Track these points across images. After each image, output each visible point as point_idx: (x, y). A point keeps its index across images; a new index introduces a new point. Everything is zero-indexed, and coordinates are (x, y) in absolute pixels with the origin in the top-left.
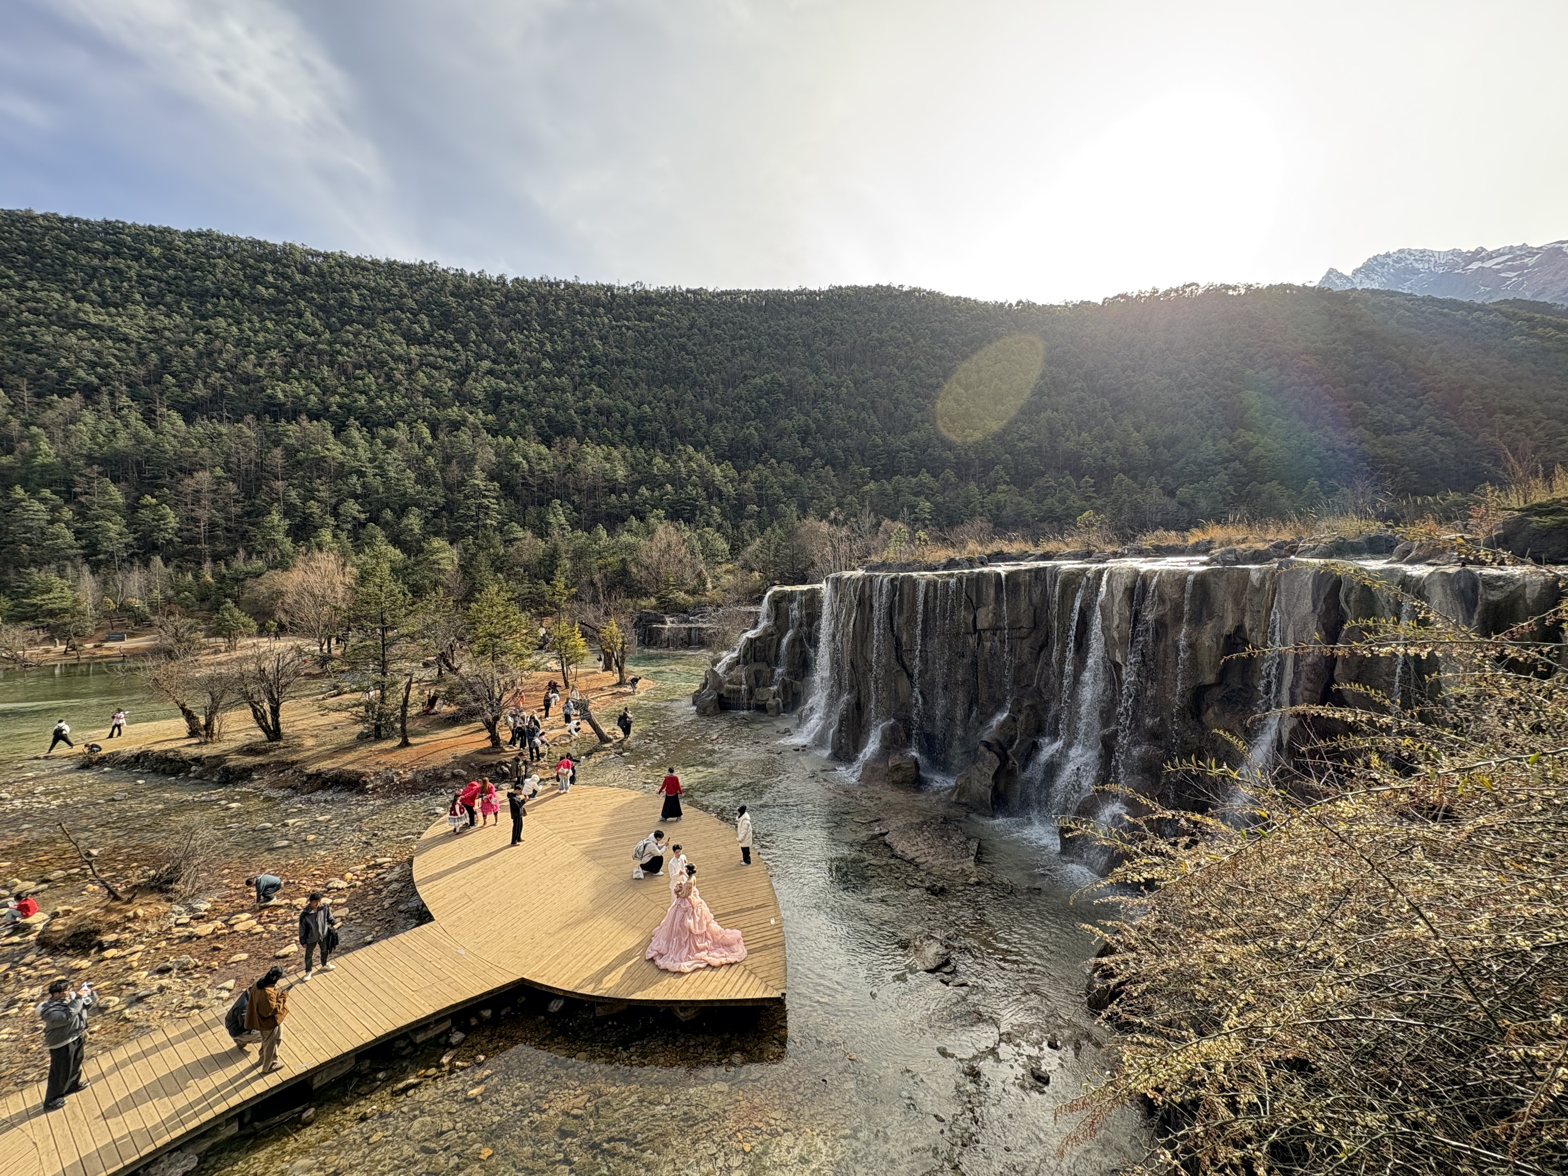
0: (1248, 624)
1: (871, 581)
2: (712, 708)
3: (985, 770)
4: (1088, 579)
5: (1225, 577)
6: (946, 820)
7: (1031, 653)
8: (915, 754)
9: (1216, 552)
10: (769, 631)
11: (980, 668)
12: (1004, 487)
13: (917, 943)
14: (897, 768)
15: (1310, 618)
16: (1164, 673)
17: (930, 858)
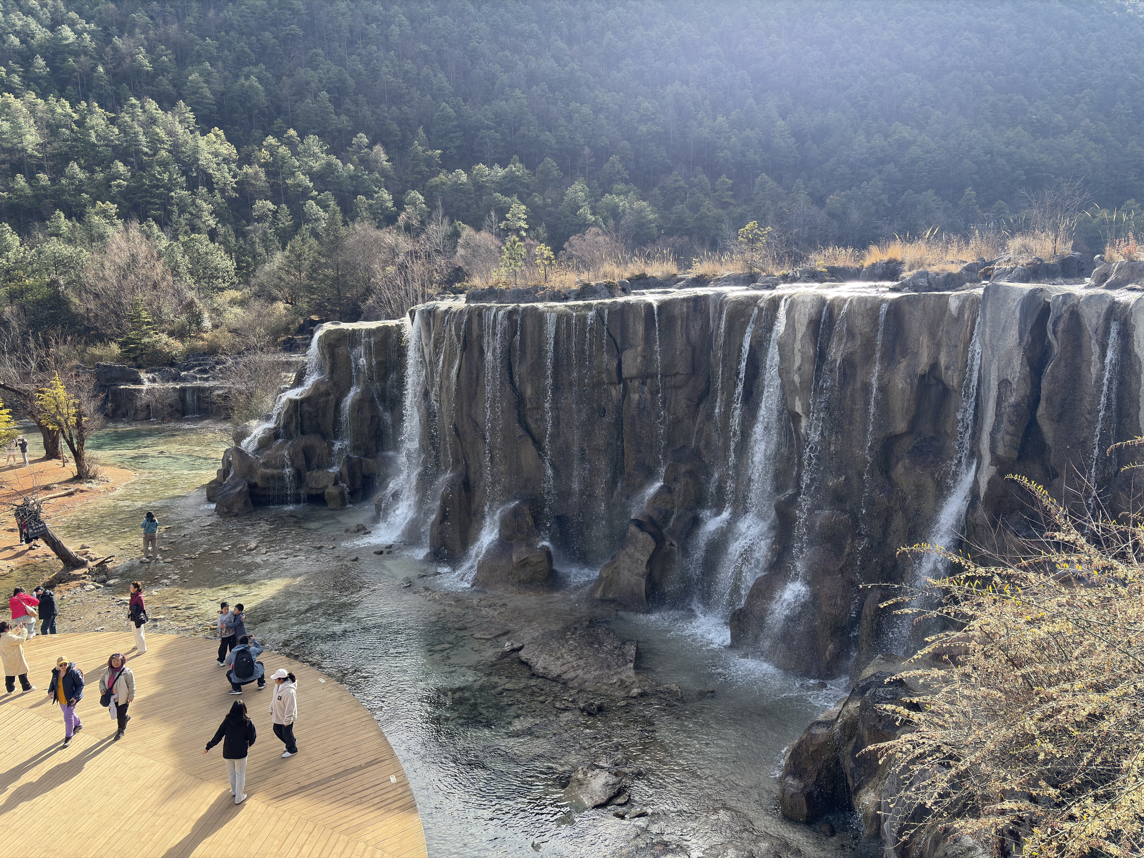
0: (943, 360)
1: (480, 315)
2: (240, 505)
3: (638, 555)
4: (761, 310)
5: (920, 306)
6: (593, 623)
7: (688, 406)
8: (546, 543)
9: (907, 274)
10: (323, 388)
11: (626, 428)
12: (621, 186)
13: (580, 776)
14: (524, 564)
15: (1015, 352)
16: (851, 423)
17: (580, 672)
